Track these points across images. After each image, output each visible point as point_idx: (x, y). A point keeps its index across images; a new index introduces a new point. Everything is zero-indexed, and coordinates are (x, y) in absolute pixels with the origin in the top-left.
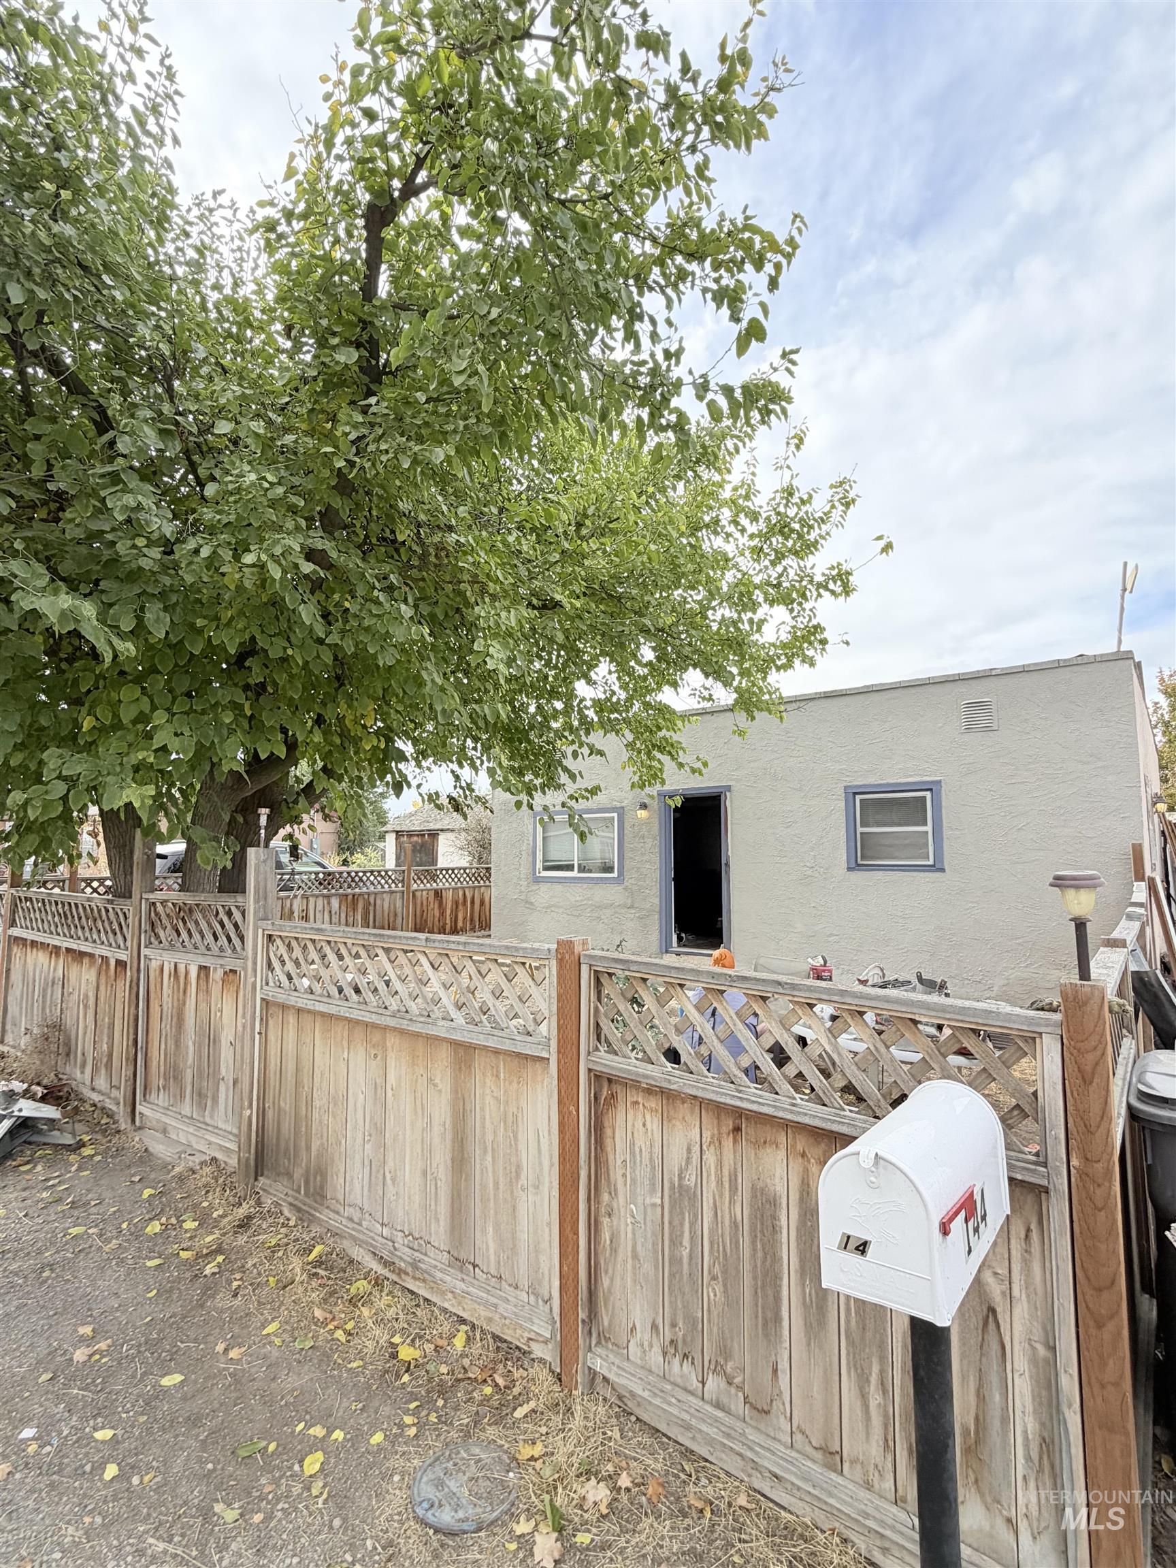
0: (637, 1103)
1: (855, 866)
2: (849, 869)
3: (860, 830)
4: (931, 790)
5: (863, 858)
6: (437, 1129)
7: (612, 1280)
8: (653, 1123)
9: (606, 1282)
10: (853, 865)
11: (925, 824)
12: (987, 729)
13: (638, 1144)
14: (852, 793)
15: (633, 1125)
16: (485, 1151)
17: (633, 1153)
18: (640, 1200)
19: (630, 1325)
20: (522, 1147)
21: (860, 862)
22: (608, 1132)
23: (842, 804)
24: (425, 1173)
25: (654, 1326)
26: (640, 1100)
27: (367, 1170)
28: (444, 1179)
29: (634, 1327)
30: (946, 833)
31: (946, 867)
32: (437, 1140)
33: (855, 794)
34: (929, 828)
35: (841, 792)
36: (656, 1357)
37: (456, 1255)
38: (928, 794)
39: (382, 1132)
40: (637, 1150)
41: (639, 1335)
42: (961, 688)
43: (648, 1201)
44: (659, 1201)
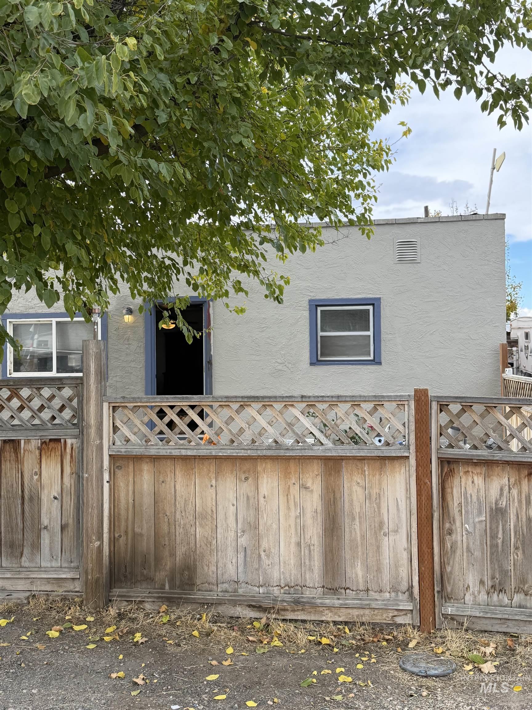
0: (468, 472)
1: (315, 362)
2: (312, 364)
3: (320, 334)
4: (373, 305)
5: (322, 355)
6: (309, 514)
7: (452, 567)
8: (479, 481)
9: (449, 569)
10: (315, 361)
11: (368, 330)
12: (413, 261)
13: (469, 492)
14: (314, 305)
15: (466, 484)
16: (353, 519)
17: (466, 498)
18: (471, 521)
19: (466, 587)
20: (384, 511)
21: (320, 358)
22: (449, 490)
23: (307, 314)
24: (299, 544)
25: (482, 582)
26: (470, 470)
27: (241, 556)
28: (316, 543)
29: (469, 586)
30: (383, 336)
31: (383, 361)
32: (309, 521)
33: (317, 306)
34: (370, 333)
35: (306, 304)
36: (483, 597)
37: (330, 587)
38: (371, 308)
39: (257, 527)
40: (469, 496)
41: (471, 590)
42: (395, 230)
43: (477, 520)
44: (484, 519)
